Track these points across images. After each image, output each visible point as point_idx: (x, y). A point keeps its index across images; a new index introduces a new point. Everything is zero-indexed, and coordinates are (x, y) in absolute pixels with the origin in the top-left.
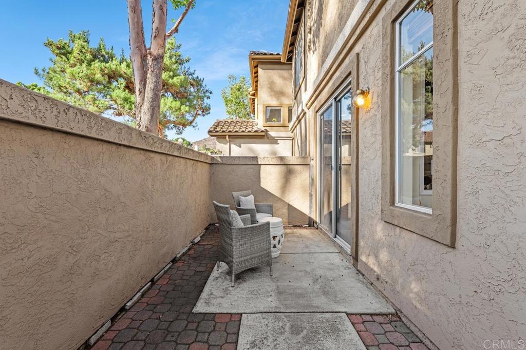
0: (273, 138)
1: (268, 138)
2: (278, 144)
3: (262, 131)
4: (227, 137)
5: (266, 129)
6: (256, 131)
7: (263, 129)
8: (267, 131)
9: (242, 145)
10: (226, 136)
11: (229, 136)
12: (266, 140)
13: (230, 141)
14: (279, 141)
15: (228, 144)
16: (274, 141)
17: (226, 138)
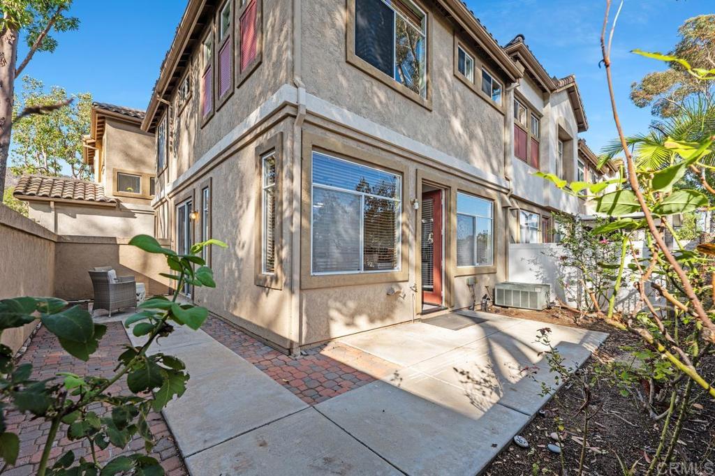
0: (129, 211)
1: (121, 209)
2: (136, 218)
3: (112, 202)
4: (52, 204)
5: (117, 200)
6: (101, 201)
7: (113, 198)
8: (118, 201)
9: (77, 215)
10: (49, 201)
11: (55, 202)
12: (117, 212)
13: (55, 208)
14: (136, 215)
15: (53, 212)
16: (130, 214)
17: (49, 204)
